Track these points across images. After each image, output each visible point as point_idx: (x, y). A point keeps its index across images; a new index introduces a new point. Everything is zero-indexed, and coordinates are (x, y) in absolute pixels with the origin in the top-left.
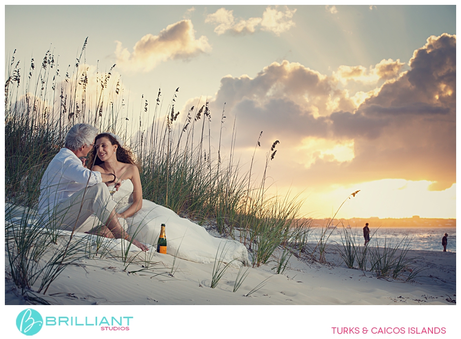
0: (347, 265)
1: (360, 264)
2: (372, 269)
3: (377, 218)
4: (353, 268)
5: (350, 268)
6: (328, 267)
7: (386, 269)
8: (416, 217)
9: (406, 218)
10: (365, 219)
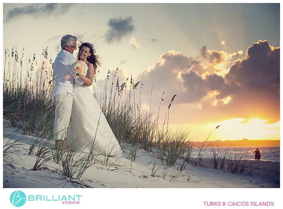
0: (214, 167)
1: (221, 166)
2: (228, 169)
3: (220, 141)
4: (217, 169)
5: (216, 168)
6: (204, 168)
7: (236, 169)
8: (245, 140)
9: (239, 141)
10: (212, 142)
